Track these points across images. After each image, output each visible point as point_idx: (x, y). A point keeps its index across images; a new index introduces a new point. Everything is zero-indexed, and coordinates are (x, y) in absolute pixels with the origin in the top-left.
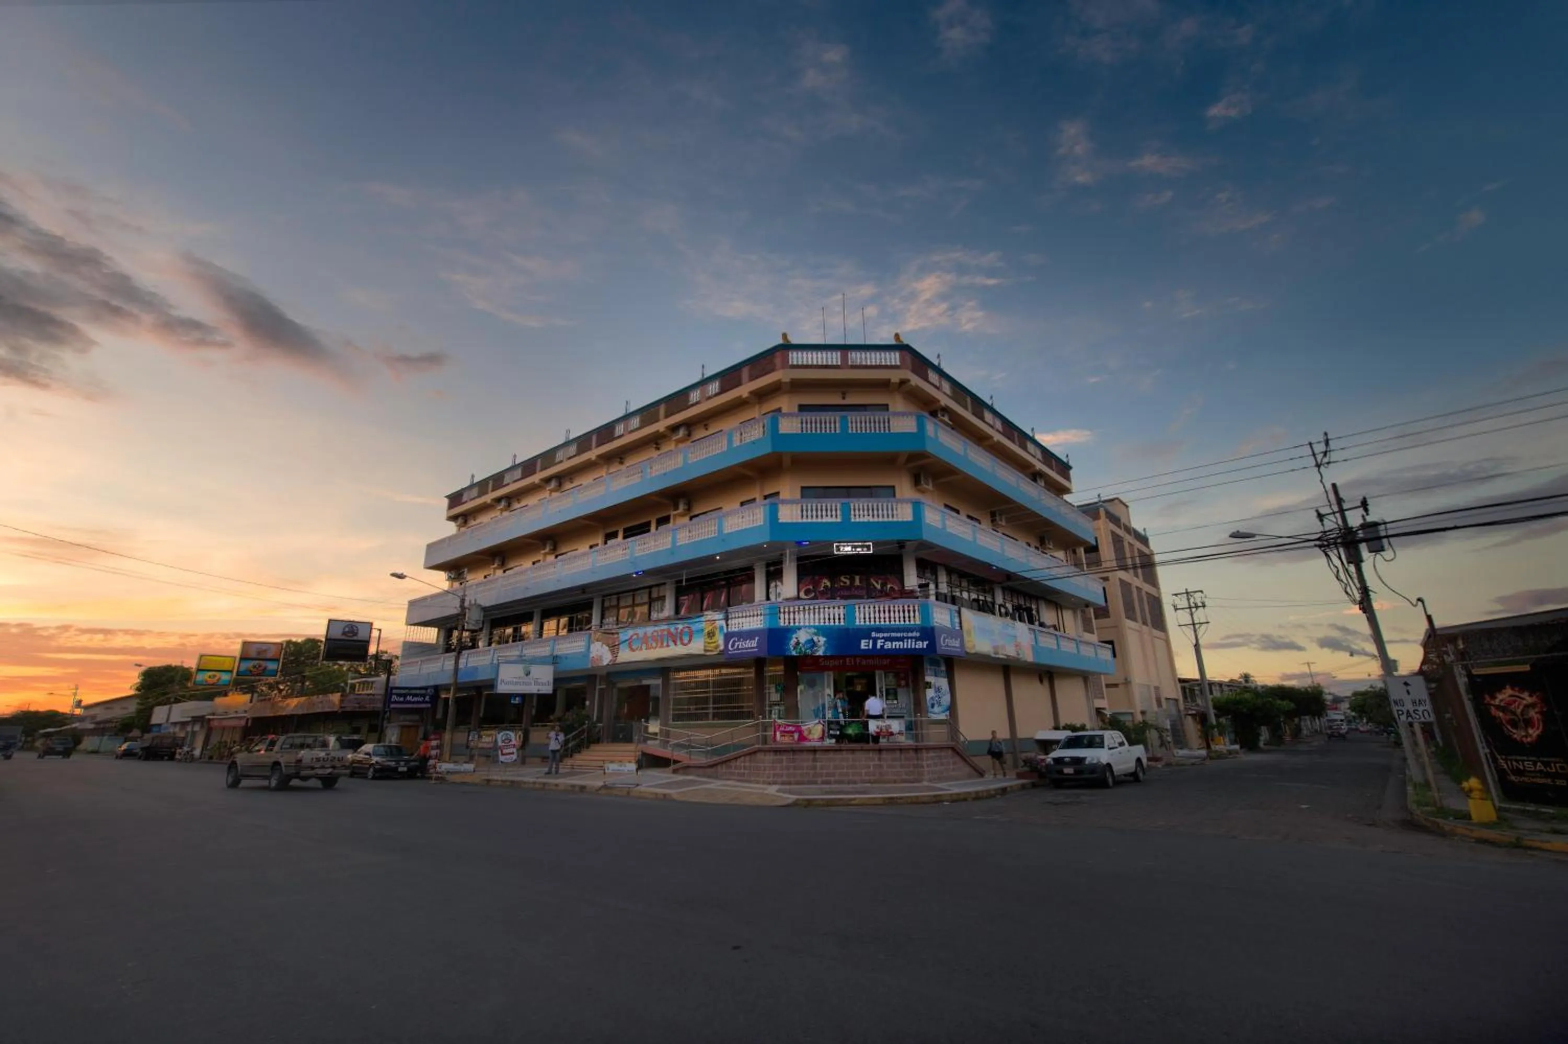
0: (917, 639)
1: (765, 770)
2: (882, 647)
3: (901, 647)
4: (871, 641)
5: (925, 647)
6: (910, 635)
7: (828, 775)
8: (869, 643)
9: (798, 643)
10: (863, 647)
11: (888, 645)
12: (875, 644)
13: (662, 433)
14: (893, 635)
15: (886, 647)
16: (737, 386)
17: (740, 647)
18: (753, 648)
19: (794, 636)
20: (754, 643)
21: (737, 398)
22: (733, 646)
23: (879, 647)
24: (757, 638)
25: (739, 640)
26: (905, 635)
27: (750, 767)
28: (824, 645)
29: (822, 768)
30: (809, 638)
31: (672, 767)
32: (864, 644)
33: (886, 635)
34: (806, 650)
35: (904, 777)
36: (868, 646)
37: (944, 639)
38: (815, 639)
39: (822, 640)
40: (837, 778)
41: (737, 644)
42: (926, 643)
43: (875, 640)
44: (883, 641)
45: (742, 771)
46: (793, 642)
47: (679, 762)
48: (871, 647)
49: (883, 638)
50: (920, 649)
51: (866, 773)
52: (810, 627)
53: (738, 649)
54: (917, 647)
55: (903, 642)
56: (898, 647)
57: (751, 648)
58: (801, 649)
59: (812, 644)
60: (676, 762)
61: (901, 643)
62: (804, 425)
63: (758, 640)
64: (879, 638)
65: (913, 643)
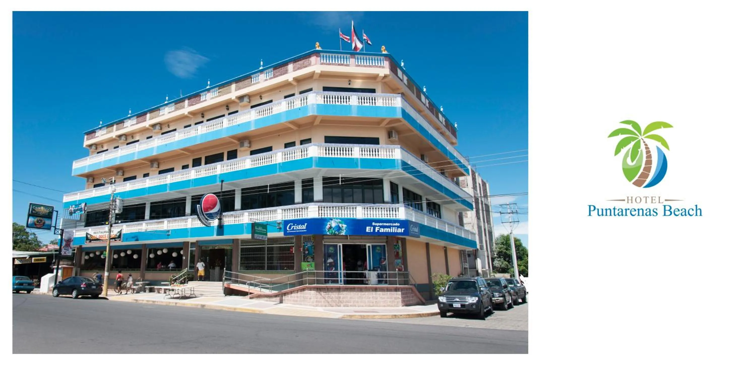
0: (398, 227)
1: (310, 299)
2: (378, 231)
3: (389, 231)
4: (372, 228)
5: (402, 231)
6: (394, 224)
7: (347, 302)
8: (371, 228)
9: (331, 228)
10: (367, 231)
11: (382, 230)
12: (374, 229)
13: (233, 100)
14: (385, 224)
15: (380, 231)
16: (284, 74)
17: (295, 229)
18: (304, 229)
19: (328, 223)
20: (304, 227)
21: (286, 81)
22: (290, 228)
23: (376, 231)
24: (306, 224)
25: (294, 225)
26: (391, 224)
27: (301, 296)
28: (345, 229)
29: (343, 298)
30: (337, 225)
31: (249, 296)
32: (368, 229)
33: (381, 224)
34: (335, 231)
35: (389, 304)
36: (371, 230)
37: (412, 227)
38: (340, 225)
39: (345, 226)
40: (352, 304)
41: (292, 227)
42: (403, 229)
43: (374, 227)
44: (379, 227)
45: (296, 299)
46: (328, 226)
47: (252, 293)
48: (372, 231)
49: (379, 226)
50: (399, 233)
51: (368, 301)
52: (337, 219)
53: (293, 230)
54: (398, 231)
55: (390, 228)
56: (387, 231)
57: (302, 230)
58: (332, 231)
59: (339, 229)
60: (251, 293)
61: (389, 229)
62: (326, 99)
63: (307, 225)
64: (376, 226)
65: (396, 229)
